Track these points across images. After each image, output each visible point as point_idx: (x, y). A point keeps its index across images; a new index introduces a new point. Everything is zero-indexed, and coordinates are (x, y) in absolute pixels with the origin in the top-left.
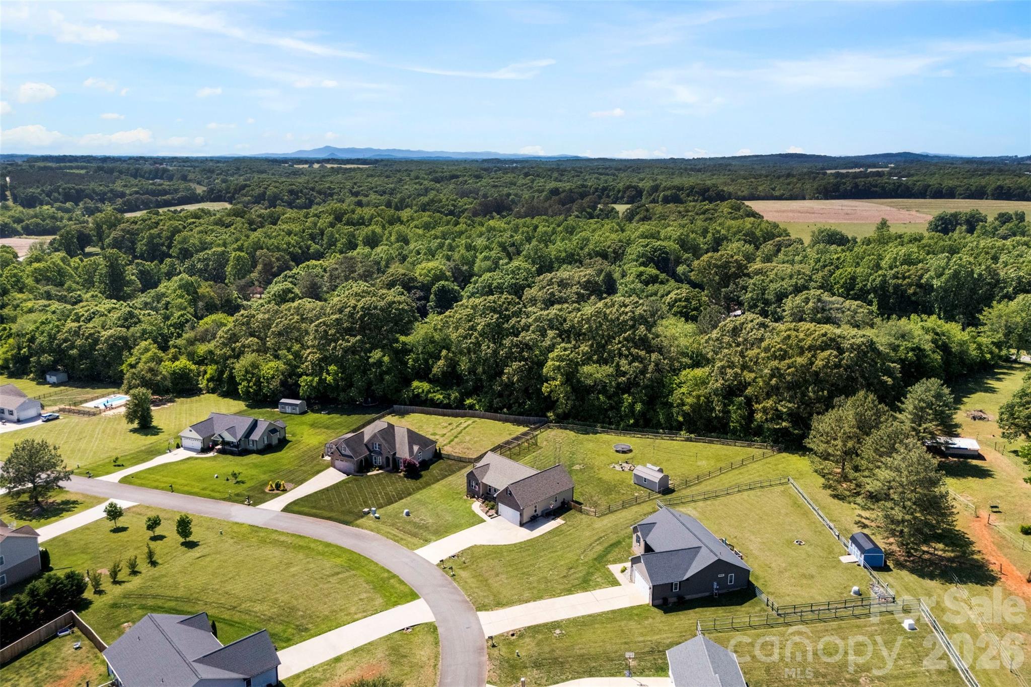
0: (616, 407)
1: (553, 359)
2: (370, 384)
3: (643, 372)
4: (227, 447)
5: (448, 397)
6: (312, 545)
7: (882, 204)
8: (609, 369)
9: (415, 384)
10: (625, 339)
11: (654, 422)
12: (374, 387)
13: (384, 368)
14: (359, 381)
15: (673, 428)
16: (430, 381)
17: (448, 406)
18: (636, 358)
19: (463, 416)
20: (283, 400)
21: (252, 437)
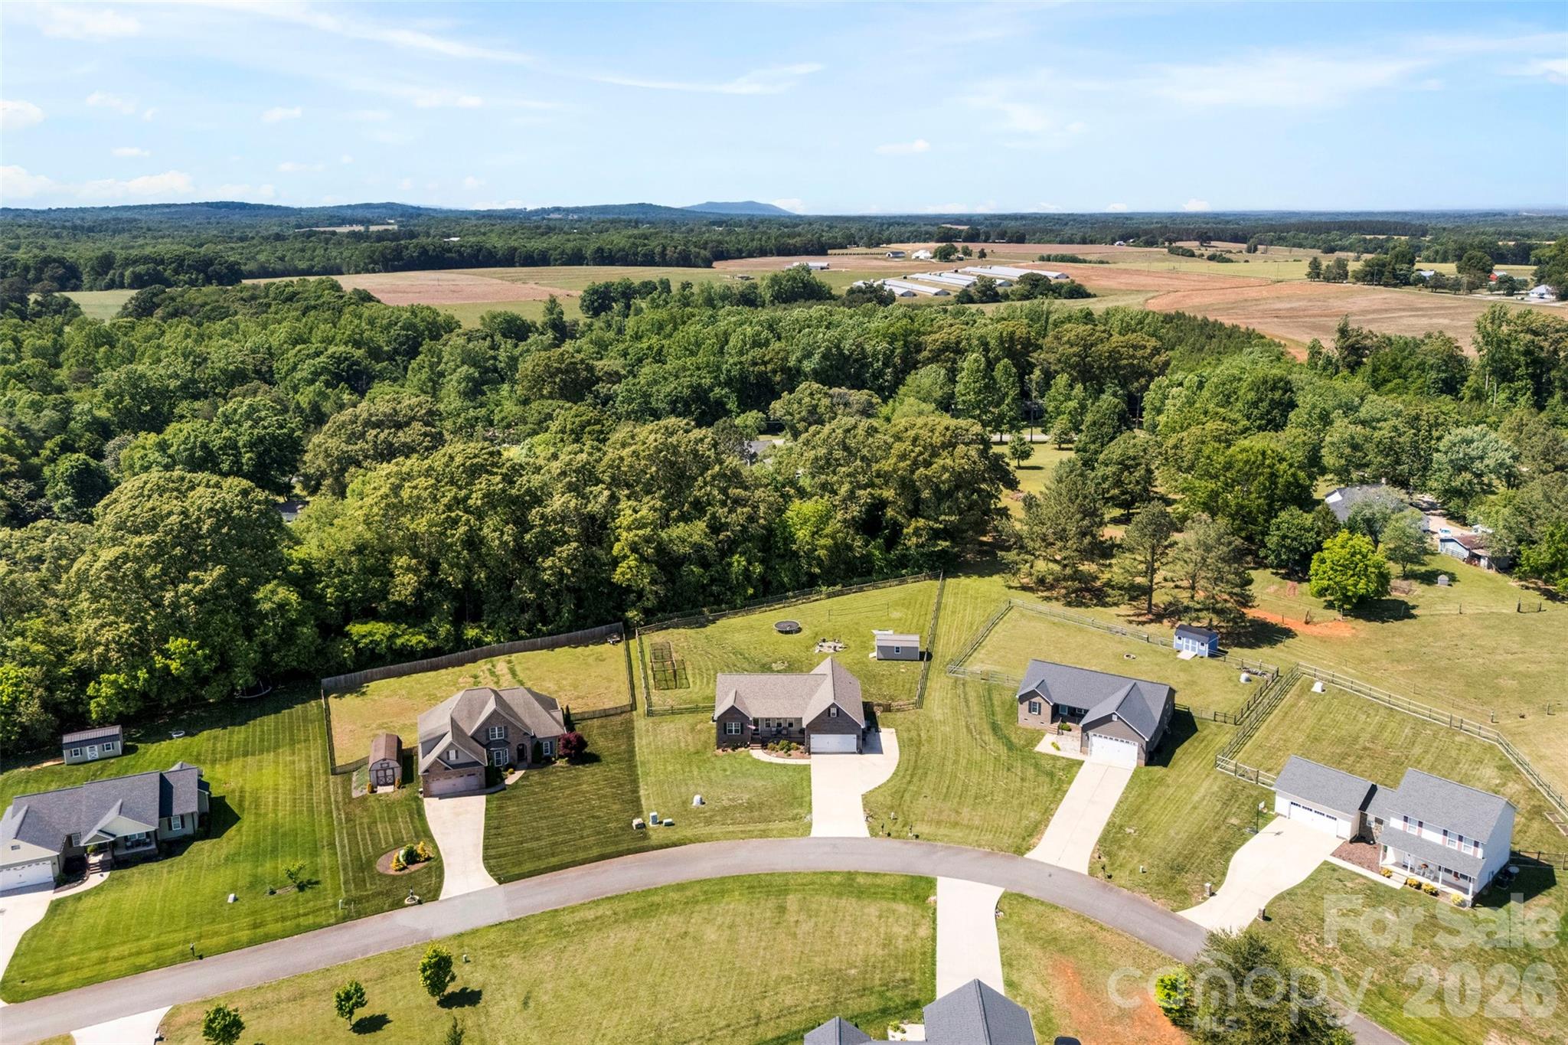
0: (723, 579)
1: (629, 529)
2: (265, 650)
3: (751, 519)
4: (121, 852)
5: (432, 634)
6: (657, 899)
7: (482, 275)
8: (700, 526)
9: (356, 629)
10: (714, 478)
11: (775, 584)
12: (275, 657)
13: (293, 615)
14: (247, 652)
15: (806, 585)
16: (385, 619)
17: (437, 652)
18: (737, 502)
19: (474, 660)
20: (67, 739)
21: (177, 810)
